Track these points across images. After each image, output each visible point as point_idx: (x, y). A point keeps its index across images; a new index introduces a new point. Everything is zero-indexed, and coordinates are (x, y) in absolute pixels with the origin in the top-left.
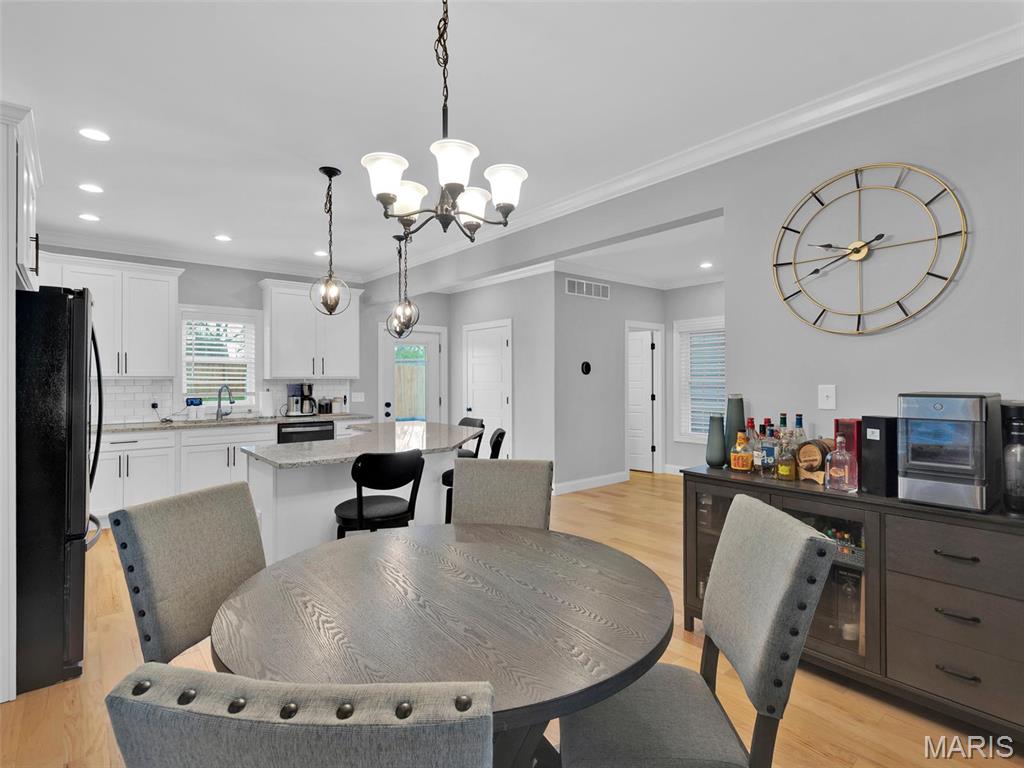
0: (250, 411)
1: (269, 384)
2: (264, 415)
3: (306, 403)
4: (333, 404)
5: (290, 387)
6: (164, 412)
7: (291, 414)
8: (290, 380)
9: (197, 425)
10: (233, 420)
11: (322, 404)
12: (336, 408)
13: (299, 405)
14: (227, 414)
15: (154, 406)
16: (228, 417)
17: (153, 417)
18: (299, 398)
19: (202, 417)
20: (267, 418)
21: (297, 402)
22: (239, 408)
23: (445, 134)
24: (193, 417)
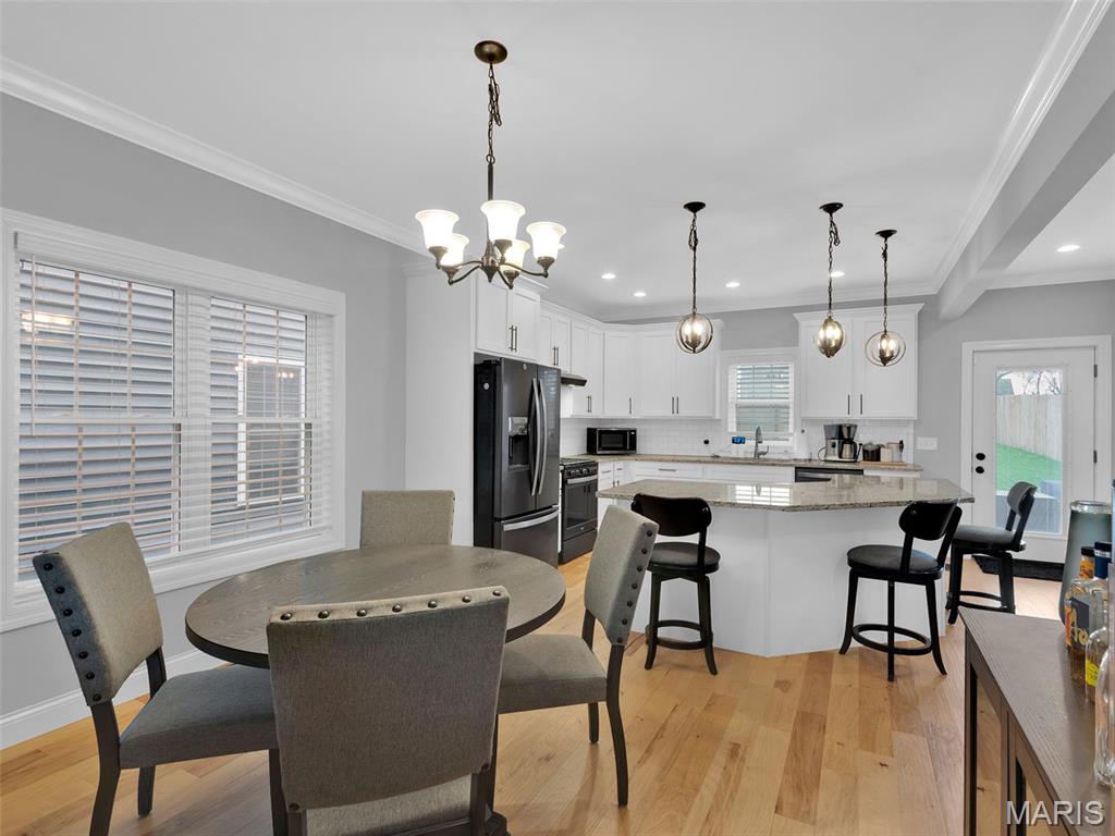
0: (786, 451)
1: (806, 423)
2: (799, 457)
3: (847, 447)
4: (882, 450)
5: (827, 428)
6: (713, 449)
7: (829, 458)
8: (828, 421)
9: (736, 461)
10: (768, 460)
11: (870, 448)
12: (885, 455)
13: (837, 449)
14: (764, 453)
15: (706, 442)
16: (767, 456)
17: (706, 452)
18: (837, 441)
19: (741, 455)
20: (800, 460)
21: (834, 446)
22: (774, 446)
23: (490, 197)
24: (734, 455)
